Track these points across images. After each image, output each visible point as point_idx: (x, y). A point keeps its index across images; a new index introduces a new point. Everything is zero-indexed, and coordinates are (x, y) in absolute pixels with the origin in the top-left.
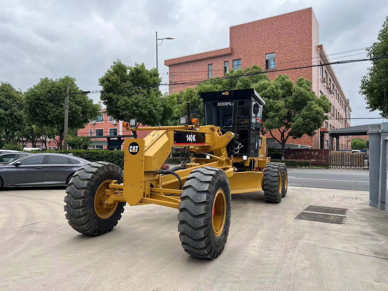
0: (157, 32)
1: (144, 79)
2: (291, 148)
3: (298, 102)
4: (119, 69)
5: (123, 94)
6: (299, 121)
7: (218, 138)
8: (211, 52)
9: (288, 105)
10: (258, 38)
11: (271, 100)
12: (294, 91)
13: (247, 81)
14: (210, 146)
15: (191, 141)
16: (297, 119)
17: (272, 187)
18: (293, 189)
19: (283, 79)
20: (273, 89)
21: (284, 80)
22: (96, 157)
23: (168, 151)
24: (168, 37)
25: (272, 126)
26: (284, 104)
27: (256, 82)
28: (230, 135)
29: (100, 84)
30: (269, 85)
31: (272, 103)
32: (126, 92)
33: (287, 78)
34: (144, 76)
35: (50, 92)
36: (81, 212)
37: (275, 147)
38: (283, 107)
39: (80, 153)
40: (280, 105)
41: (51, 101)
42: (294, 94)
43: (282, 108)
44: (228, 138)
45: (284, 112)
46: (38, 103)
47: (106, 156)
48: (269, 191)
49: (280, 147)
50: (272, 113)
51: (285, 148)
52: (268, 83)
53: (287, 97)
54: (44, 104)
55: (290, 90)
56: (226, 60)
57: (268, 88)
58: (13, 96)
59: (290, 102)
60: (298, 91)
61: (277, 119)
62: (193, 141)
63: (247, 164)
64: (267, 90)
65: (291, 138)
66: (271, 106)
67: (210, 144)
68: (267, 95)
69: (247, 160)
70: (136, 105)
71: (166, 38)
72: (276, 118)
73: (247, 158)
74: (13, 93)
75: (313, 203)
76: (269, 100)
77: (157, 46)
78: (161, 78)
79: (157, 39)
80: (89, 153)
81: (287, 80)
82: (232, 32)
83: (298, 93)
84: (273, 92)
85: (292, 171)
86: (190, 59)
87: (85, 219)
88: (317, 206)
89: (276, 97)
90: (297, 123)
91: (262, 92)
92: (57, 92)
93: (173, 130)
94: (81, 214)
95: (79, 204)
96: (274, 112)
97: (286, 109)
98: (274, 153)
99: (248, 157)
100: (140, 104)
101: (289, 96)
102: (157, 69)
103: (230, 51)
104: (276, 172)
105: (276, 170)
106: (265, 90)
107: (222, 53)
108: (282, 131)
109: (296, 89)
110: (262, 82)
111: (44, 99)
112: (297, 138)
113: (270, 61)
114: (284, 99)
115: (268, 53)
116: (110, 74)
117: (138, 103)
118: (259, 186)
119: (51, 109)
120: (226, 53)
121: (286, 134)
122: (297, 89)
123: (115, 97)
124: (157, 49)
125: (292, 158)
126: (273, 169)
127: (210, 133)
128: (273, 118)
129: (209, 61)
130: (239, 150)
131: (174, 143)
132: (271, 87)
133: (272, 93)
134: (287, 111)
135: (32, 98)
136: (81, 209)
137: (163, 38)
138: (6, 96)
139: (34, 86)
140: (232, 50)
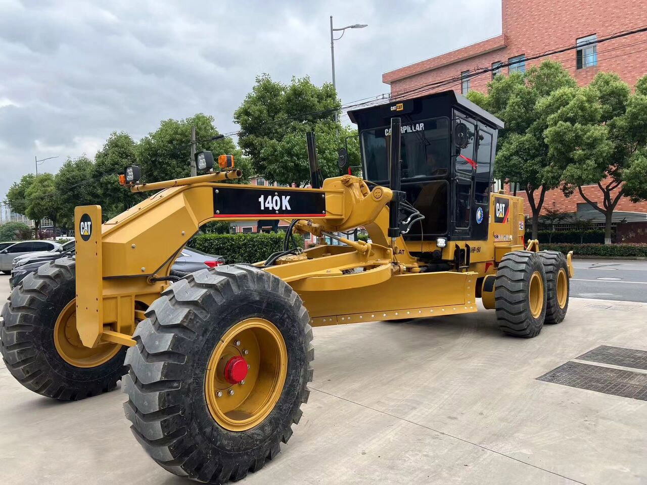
0: (331, 17)
1: (307, 106)
2: (629, 220)
3: (640, 126)
4: (267, 91)
5: (271, 135)
6: (639, 165)
7: (357, 201)
8: (465, 48)
9: (616, 133)
10: (560, 9)
11: (578, 125)
12: (630, 105)
13: (529, 93)
14: (342, 219)
15: (277, 208)
16: (636, 162)
17: (510, 303)
18: (595, 306)
19: (607, 83)
20: (582, 102)
21: (608, 85)
22: (231, 246)
23: (183, 232)
24: (354, 24)
25: (580, 177)
26: (606, 132)
27: (548, 94)
28: (380, 194)
29: (235, 120)
30: (574, 96)
31: (579, 131)
32: (277, 133)
33: (616, 79)
34: (308, 101)
35: (171, 142)
36: (16, 356)
37: (591, 220)
38: (605, 138)
39: (209, 240)
40: (597, 134)
41: (174, 156)
42: (628, 109)
43: (601, 140)
44: (377, 200)
45: (607, 147)
46: (156, 160)
47: (245, 244)
48: (507, 311)
49: (602, 219)
50: (580, 151)
51: (613, 221)
52: (571, 93)
53: (615, 118)
54: (163, 162)
55: (620, 103)
56: (496, 61)
57: (571, 103)
58: (131, 153)
59: (621, 128)
60: (638, 104)
61: (591, 163)
62: (284, 208)
63: (450, 256)
64: (568, 106)
65: (624, 200)
66: (578, 137)
67: (342, 215)
68: (568, 116)
69: (446, 246)
70: (289, 152)
71: (350, 25)
72: (588, 161)
73: (446, 243)
74: (131, 148)
75: (615, 341)
76: (573, 125)
77: (332, 43)
78: (340, 100)
79: (332, 30)
80: (221, 239)
81: (614, 84)
82: (508, 4)
83: (638, 107)
84: (582, 108)
85: (619, 268)
86: (428, 67)
87: (28, 369)
88: (620, 349)
89: (590, 119)
90: (635, 169)
91: (559, 111)
92: (182, 142)
93: (211, 186)
94: (17, 359)
95: (12, 340)
96: (583, 150)
97: (613, 141)
98: (591, 231)
99: (448, 239)
100: (296, 150)
101: (618, 115)
102: (334, 85)
103: (503, 43)
104: (521, 271)
105: (523, 266)
106: (564, 106)
107: (488, 48)
108: (604, 187)
109: (633, 100)
110: (558, 92)
111: (163, 154)
112: (641, 200)
113: (585, 52)
114: (609, 122)
115: (581, 36)
116: (252, 101)
117: (292, 149)
118: (469, 302)
119: (174, 170)
120: (495, 46)
121: (613, 195)
122: (636, 99)
123: (257, 141)
124: (332, 47)
125: (629, 240)
126: (516, 265)
127: (342, 193)
128: (581, 161)
129: (461, 66)
130: (410, 226)
131: (215, 213)
132: (578, 100)
133: (580, 111)
134: (613, 145)
135: (146, 154)
136: (16, 349)
137: (344, 27)
138: (122, 154)
139: (150, 134)
140: (508, 39)
